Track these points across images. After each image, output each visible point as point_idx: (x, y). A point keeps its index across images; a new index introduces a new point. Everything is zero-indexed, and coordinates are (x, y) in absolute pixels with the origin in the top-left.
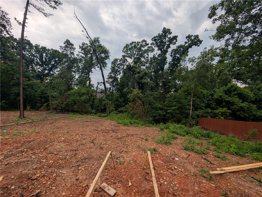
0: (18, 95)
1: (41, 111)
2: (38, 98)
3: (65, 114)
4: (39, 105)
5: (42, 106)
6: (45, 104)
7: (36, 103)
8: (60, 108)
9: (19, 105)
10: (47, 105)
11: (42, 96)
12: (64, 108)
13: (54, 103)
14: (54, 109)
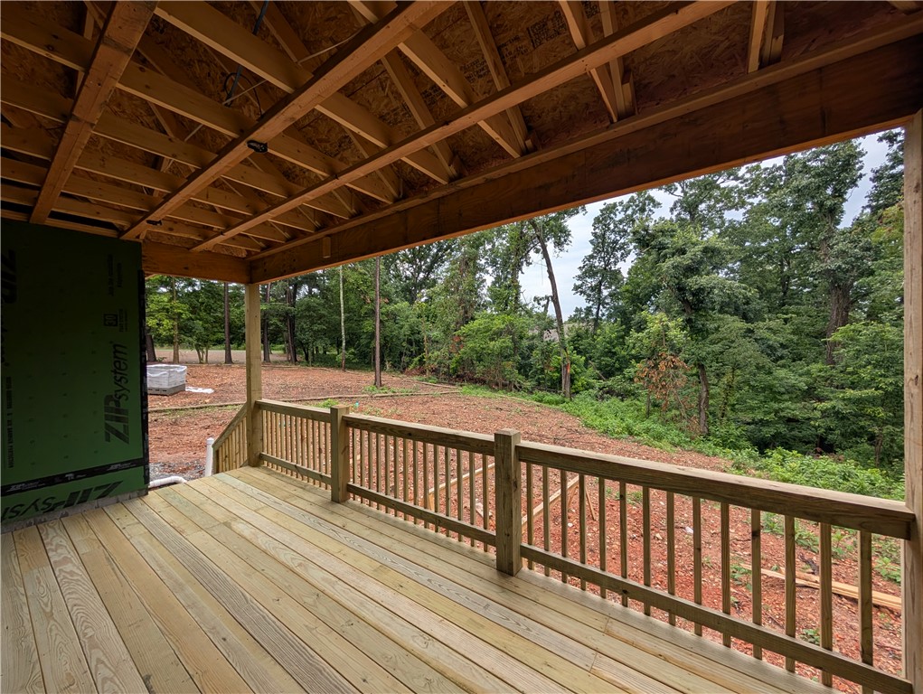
0: (373, 336)
1: (409, 374)
2: (404, 344)
3: (454, 385)
4: (405, 359)
5: (411, 362)
6: (416, 359)
7: (401, 354)
8: (445, 369)
9: (374, 360)
10: (419, 361)
11: (412, 338)
12: (455, 370)
13: (434, 355)
14: (433, 371)
